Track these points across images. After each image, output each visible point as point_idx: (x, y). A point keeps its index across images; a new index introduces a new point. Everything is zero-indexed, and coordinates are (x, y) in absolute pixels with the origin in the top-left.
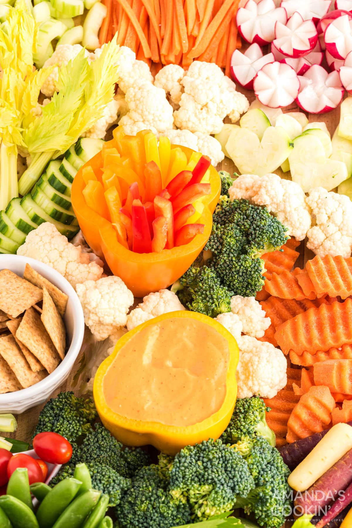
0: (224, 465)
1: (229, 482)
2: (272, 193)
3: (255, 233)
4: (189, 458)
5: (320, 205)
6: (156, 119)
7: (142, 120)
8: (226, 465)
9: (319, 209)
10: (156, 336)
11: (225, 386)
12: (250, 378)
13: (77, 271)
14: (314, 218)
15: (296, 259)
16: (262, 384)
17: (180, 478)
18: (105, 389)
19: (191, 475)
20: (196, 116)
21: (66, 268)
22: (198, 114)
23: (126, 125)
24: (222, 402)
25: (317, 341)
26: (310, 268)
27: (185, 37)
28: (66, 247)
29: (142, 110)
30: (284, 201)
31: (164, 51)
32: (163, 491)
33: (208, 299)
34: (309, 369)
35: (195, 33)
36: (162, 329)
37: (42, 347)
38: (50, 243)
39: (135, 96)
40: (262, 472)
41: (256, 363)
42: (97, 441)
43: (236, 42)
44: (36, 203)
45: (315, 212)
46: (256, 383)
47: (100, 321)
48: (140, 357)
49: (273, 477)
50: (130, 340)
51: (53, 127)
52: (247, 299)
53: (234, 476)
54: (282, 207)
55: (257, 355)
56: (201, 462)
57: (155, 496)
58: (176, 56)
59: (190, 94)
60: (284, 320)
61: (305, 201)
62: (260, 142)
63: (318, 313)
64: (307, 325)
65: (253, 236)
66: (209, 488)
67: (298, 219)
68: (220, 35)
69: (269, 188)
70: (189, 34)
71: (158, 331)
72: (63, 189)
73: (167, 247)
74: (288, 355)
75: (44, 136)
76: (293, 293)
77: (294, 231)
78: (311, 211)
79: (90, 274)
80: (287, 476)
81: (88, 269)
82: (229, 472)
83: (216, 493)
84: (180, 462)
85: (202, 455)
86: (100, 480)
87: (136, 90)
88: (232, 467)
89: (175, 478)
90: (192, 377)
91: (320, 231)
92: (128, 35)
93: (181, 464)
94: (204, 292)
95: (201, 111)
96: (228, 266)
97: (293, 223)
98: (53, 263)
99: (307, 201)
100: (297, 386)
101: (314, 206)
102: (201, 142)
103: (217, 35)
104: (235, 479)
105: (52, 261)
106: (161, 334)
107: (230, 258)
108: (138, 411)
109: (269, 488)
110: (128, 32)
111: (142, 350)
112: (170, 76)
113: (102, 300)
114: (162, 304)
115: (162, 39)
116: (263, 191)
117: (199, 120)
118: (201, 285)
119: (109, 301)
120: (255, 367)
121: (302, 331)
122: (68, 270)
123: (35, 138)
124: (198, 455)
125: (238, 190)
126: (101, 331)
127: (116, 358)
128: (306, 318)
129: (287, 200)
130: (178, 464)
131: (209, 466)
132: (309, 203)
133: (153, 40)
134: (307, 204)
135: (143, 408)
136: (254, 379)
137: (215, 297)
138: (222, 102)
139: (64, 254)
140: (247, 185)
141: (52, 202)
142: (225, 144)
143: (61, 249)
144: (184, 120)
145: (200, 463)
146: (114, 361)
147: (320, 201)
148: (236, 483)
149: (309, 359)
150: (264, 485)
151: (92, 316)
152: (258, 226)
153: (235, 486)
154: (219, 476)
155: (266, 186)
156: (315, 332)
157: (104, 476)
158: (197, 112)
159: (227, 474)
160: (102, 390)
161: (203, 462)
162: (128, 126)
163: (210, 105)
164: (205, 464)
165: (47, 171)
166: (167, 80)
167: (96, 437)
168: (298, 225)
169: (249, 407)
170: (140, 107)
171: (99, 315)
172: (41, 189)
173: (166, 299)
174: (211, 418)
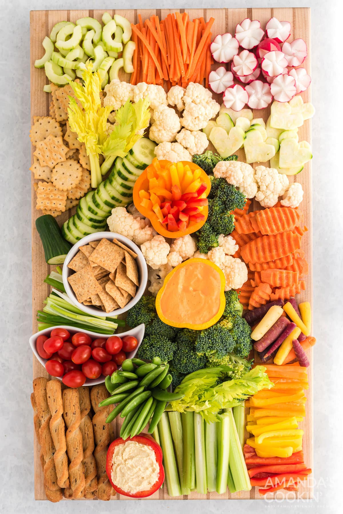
0: (221, 340)
2: (237, 179)
3: (229, 204)
4: (204, 339)
5: (262, 180)
6: (171, 129)
7: (163, 129)
8: (222, 340)
9: (262, 183)
10: (184, 273)
11: (220, 300)
12: (230, 283)
13: (140, 234)
14: (259, 187)
15: (249, 205)
18: (161, 306)
20: (193, 123)
21: (134, 233)
22: (193, 122)
23: (155, 131)
24: (219, 308)
25: (262, 260)
26: (258, 218)
27: (183, 67)
28: (133, 223)
29: (164, 126)
30: (243, 182)
31: (171, 77)
32: (193, 352)
33: (207, 242)
34: (259, 273)
35: (188, 62)
36: (186, 269)
37: (128, 284)
38: (125, 221)
39: (159, 118)
40: (239, 338)
41: (233, 276)
42: (159, 325)
43: (210, 61)
44: (112, 186)
45: (260, 184)
48: (177, 287)
49: (244, 339)
50: (171, 278)
51: (117, 145)
52: (227, 239)
53: (226, 345)
54: (242, 185)
55: (233, 271)
57: (190, 355)
58: (178, 79)
59: (188, 111)
60: (246, 243)
61: (254, 177)
62: (228, 135)
63: (262, 240)
64: (257, 248)
65: (228, 205)
66: (215, 351)
67: (251, 191)
68: (201, 60)
69: (235, 176)
70: (184, 63)
71: (185, 270)
72: (126, 179)
74: (248, 264)
75: (113, 149)
76: (249, 229)
77: (249, 197)
78: (257, 183)
79: (147, 235)
80: (250, 334)
81: (145, 233)
83: (218, 354)
84: (200, 341)
85: (210, 336)
86: (163, 350)
87: (160, 114)
89: (198, 348)
90: (203, 296)
91: (262, 194)
92: (149, 65)
93: (201, 342)
94: (205, 238)
95: (195, 120)
96: (216, 222)
97: (248, 193)
98: (127, 231)
99: (255, 177)
100: (253, 281)
101: (259, 181)
102: (197, 140)
103: (200, 60)
104: (227, 347)
105: (127, 230)
106: (186, 273)
107: (217, 219)
108: (179, 318)
109: (242, 344)
110: (150, 62)
111: (177, 284)
112: (176, 97)
113: (155, 256)
114: (184, 245)
115: (170, 66)
116: (232, 177)
117: (195, 125)
118: (203, 234)
119: (158, 256)
120: (233, 279)
121: (254, 252)
122: (135, 234)
123: (108, 149)
124: (209, 335)
125: (218, 173)
127: (165, 289)
128: (256, 244)
129: (245, 181)
130: (200, 343)
131: (214, 342)
132: (256, 179)
133: (164, 66)
134: (255, 178)
135: (181, 316)
137: (210, 241)
138: (206, 114)
139: (132, 227)
140: (223, 172)
141: (121, 187)
142: (209, 136)
143: (130, 224)
144: (186, 125)
145: (210, 340)
146: (164, 291)
147: (262, 178)
149: (259, 269)
150: (240, 343)
152: (230, 199)
153: (227, 349)
154: (219, 346)
155: (234, 175)
156: (261, 254)
157: (165, 348)
158: (193, 120)
160: (160, 307)
161: (211, 340)
162: (156, 132)
163: (200, 117)
164: (212, 341)
165: (115, 164)
166: (175, 98)
167: (158, 323)
168: (251, 193)
169: (230, 299)
170: (162, 124)
172: (114, 178)
173: (185, 242)
174: (214, 318)
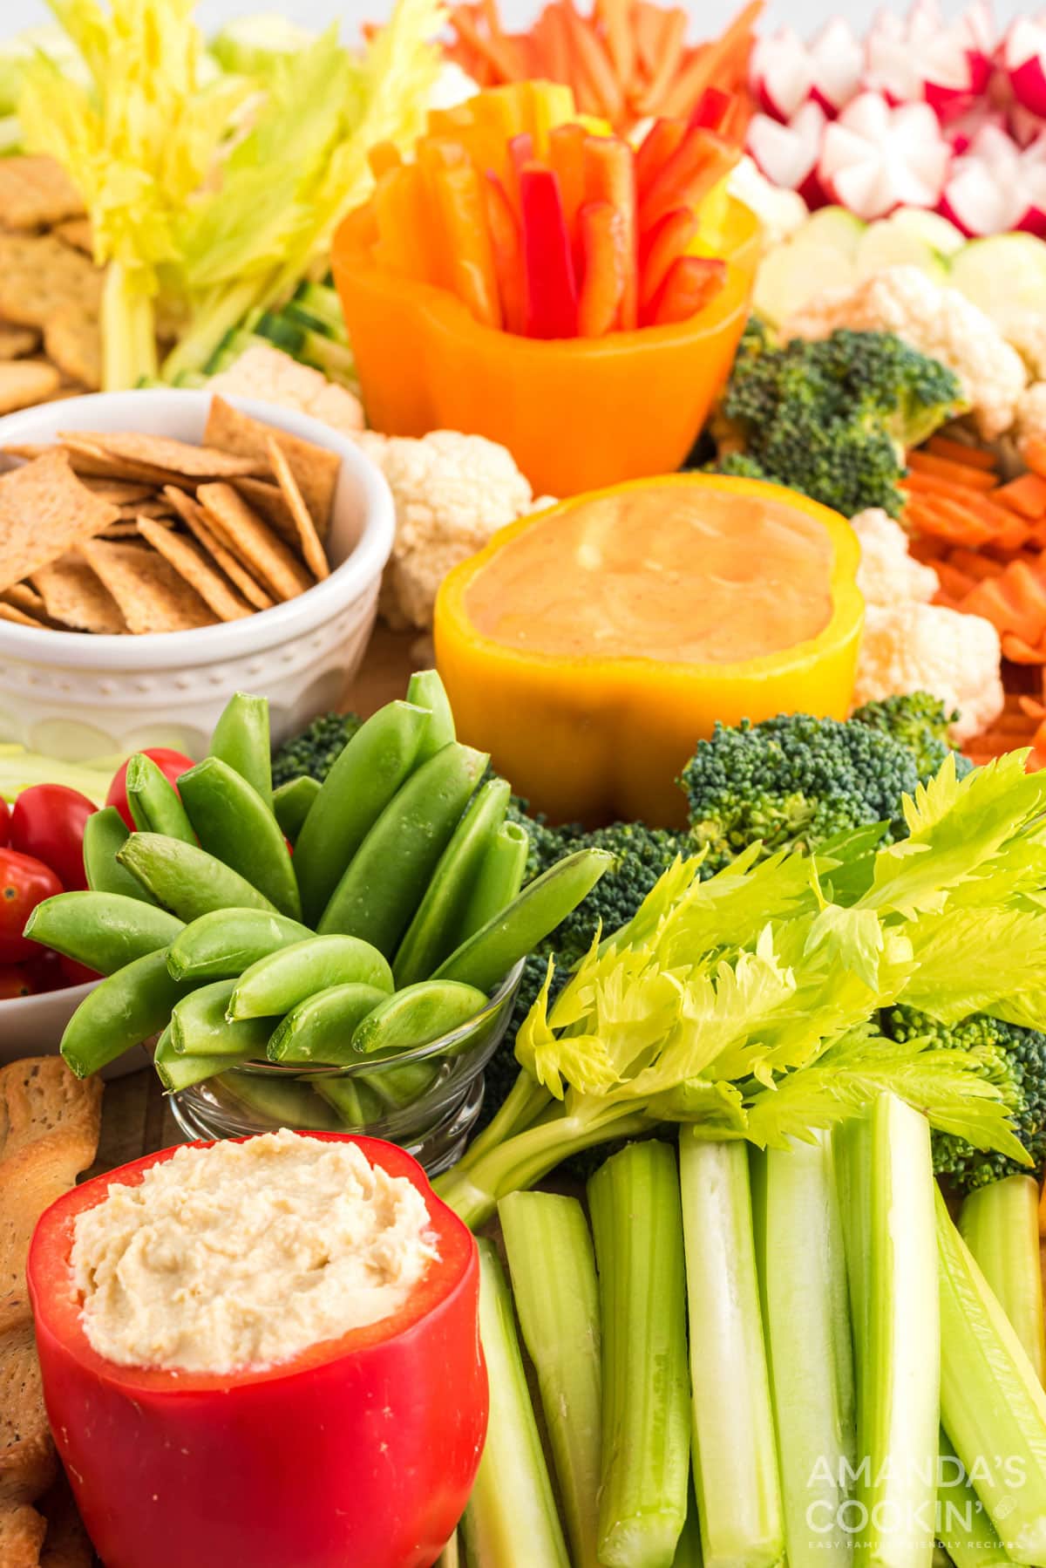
1: (866, 789)
3: (869, 368)
11: (828, 598)
12: (895, 657)
16: (932, 674)
17: (718, 774)
19: (751, 767)
28: (321, 392)
46: (913, 670)
47: (437, 527)
50: (533, 527)
53: (881, 775)
56: (777, 741)
65: (864, 374)
66: (809, 806)
73: (618, 327)
82: (864, 765)
85: (778, 734)
88: (873, 754)
89: (702, 780)
104: (886, 783)
113: (442, 459)
116: (880, 290)
119: (462, 462)
124: (766, 736)
126: (440, 566)
127: (497, 556)
130: (709, 749)
131: (804, 748)
135: (589, 637)
136: (907, 657)
139: (317, 407)
143: (308, 396)
145: (774, 742)
146: (490, 562)
148: (888, 793)
151: (415, 512)
159: (861, 771)
161: (784, 740)
164: (790, 745)
169: (900, 707)
171: (436, 499)
